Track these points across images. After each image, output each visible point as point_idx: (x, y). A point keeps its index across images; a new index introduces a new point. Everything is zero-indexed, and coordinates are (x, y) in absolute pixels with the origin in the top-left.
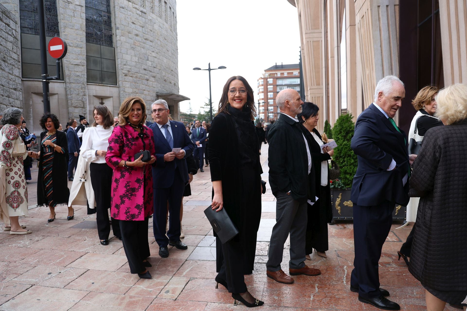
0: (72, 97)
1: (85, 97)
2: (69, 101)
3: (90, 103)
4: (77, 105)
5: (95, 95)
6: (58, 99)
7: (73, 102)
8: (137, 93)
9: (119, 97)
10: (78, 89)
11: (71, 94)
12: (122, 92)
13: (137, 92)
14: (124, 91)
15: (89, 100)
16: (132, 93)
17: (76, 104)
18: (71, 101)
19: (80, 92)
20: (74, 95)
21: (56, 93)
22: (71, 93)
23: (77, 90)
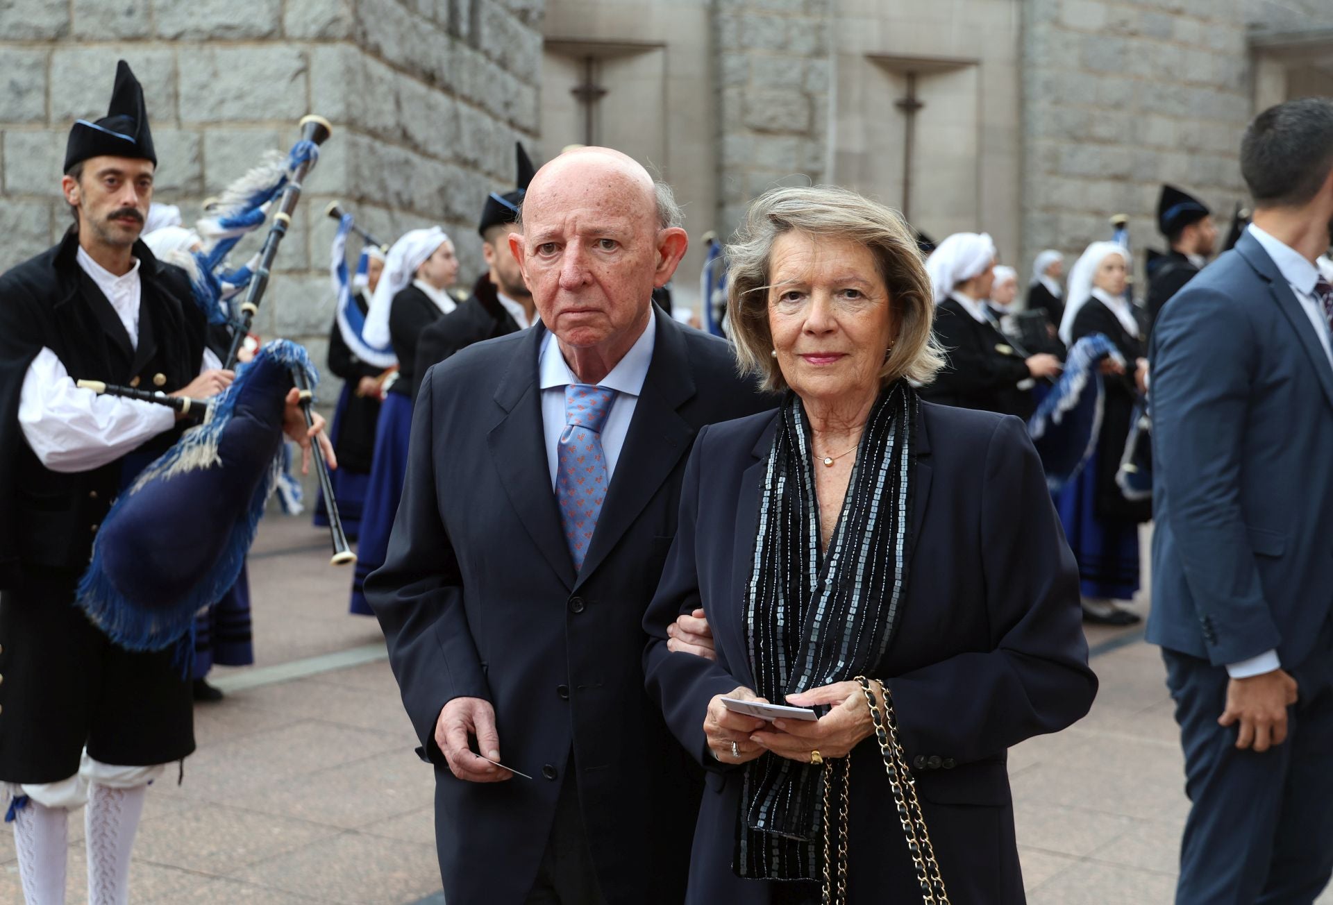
0: (747, 65)
1: (820, 63)
2: (731, 93)
3: (843, 107)
4: (773, 119)
5: (876, 47)
6: (666, 76)
7: (751, 96)
8: (1133, 34)
9: (1021, 61)
10: (784, 15)
11: (743, 48)
12: (1041, 29)
13: (1133, 26)
14: (1057, 23)
15: (843, 86)
16: (1102, 33)
17: (770, 112)
18: (742, 95)
19: (795, 32)
20: (758, 54)
21: (653, 35)
22: (745, 40)
23: (778, 20)
